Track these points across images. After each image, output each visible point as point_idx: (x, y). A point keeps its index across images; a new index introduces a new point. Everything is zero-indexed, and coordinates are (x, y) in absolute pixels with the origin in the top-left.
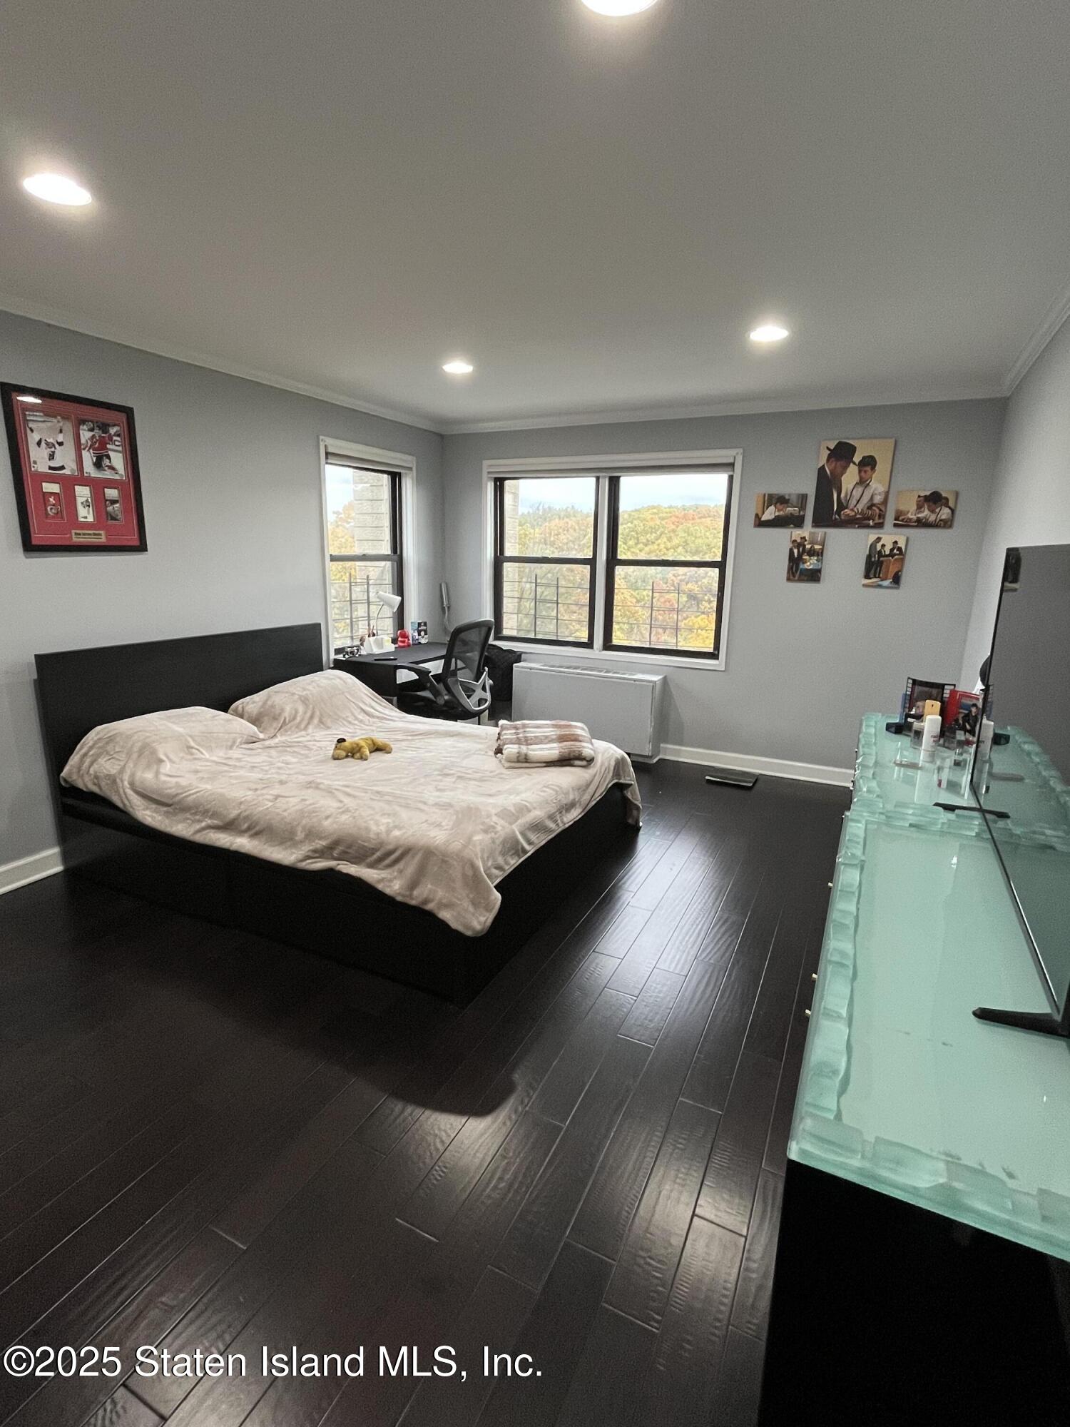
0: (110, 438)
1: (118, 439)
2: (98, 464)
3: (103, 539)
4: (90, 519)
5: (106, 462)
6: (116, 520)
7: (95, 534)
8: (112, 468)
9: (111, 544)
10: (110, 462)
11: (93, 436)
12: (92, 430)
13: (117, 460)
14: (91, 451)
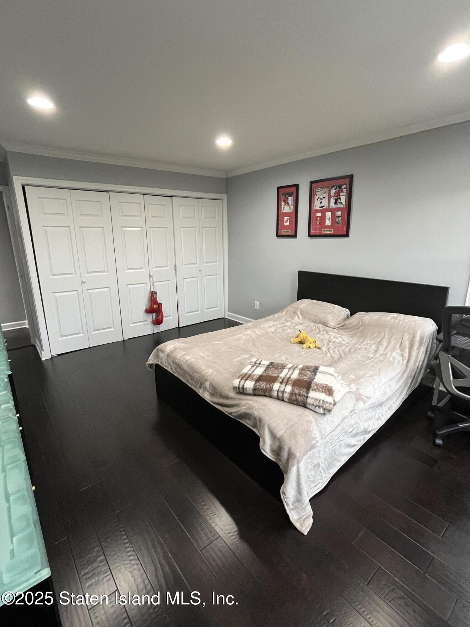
0: (342, 190)
1: (345, 190)
2: (336, 203)
3: (332, 232)
4: (330, 224)
5: (339, 201)
6: (339, 224)
7: (330, 230)
8: (341, 203)
9: (335, 234)
10: (340, 200)
11: (336, 191)
12: (335, 189)
13: (343, 199)
14: (334, 198)
